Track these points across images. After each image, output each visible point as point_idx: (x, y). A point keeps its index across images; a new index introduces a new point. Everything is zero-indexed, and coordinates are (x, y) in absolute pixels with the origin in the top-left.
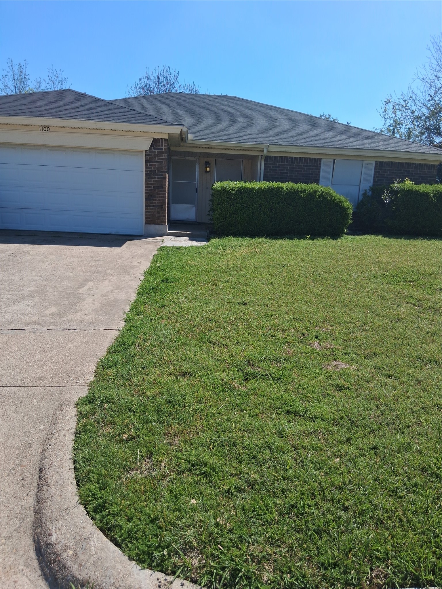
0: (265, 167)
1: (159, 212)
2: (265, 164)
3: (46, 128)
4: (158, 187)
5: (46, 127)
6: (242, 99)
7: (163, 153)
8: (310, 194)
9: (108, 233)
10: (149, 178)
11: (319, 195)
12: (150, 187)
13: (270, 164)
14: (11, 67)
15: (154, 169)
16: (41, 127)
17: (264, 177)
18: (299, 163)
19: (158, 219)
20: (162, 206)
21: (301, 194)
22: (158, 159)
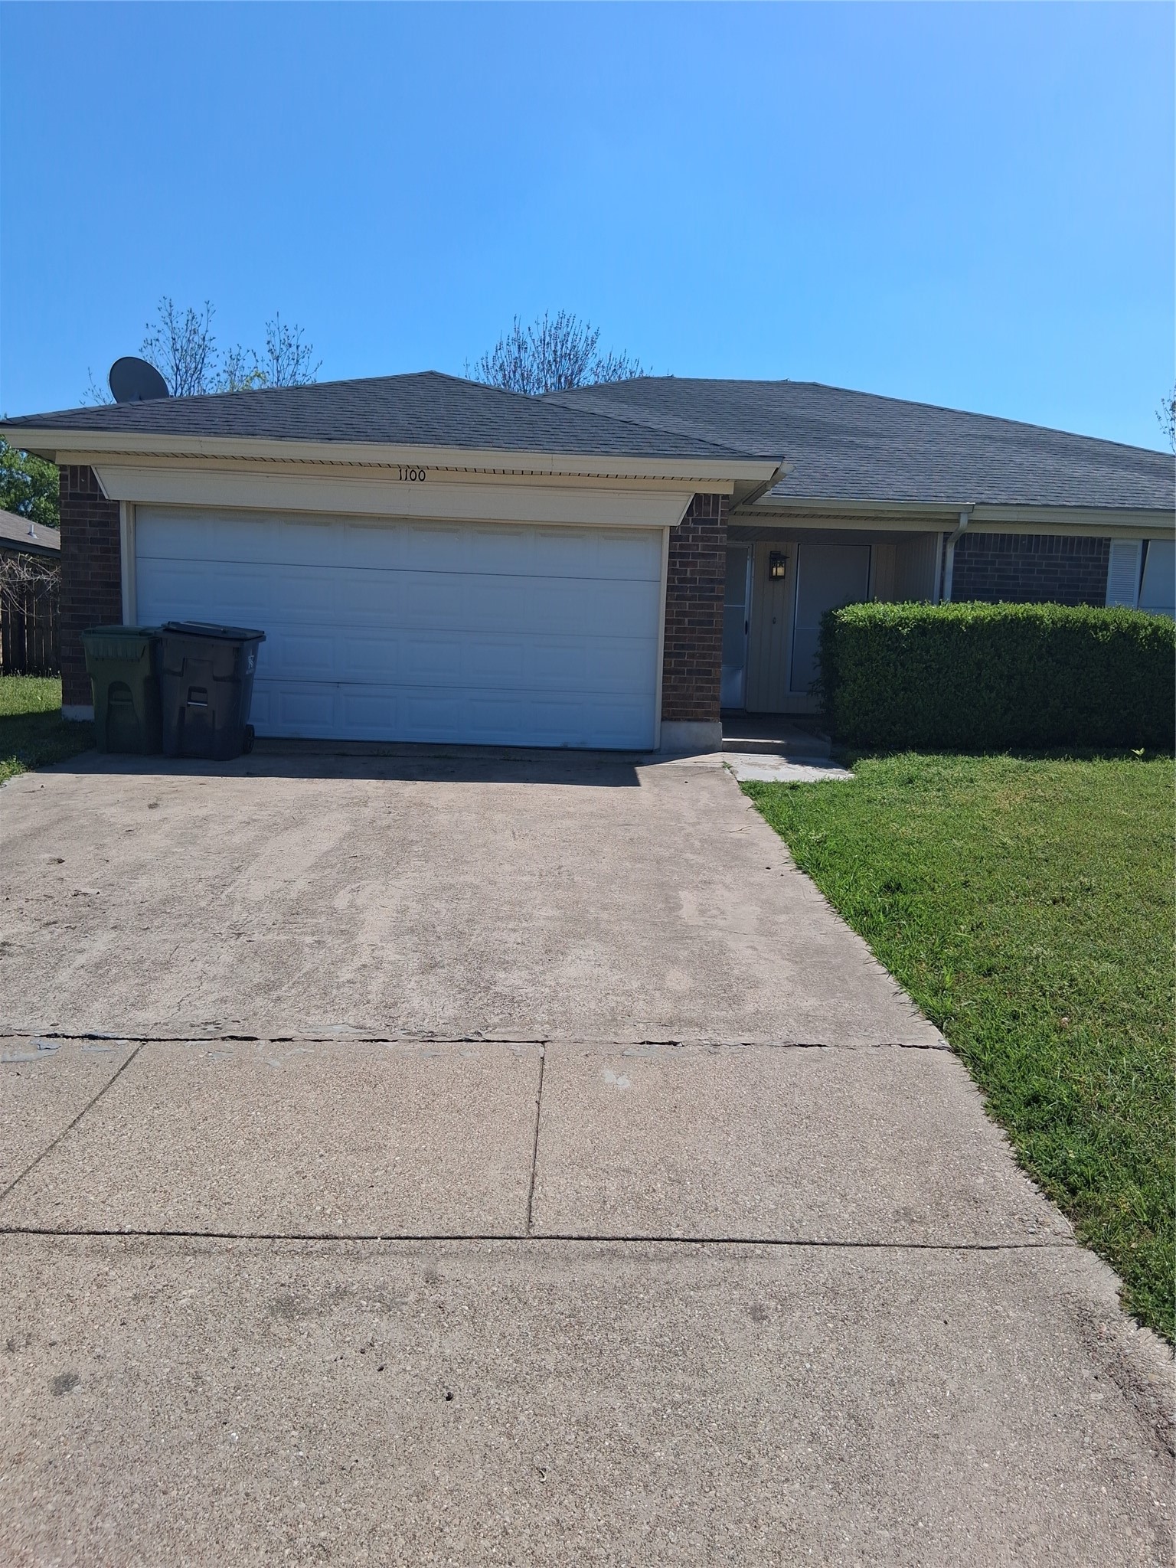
0: (955, 562)
1: (701, 689)
2: (956, 555)
3: (416, 473)
4: (700, 623)
5: (418, 471)
6: (837, 389)
7: (717, 531)
8: (1120, 633)
9: (558, 745)
10: (678, 598)
11: (1145, 637)
12: (680, 622)
13: (970, 555)
14: (168, 320)
15: (691, 574)
16: (403, 471)
17: (954, 590)
18: (1050, 551)
19: (699, 705)
20: (709, 673)
21: (1096, 634)
22: (705, 547)
